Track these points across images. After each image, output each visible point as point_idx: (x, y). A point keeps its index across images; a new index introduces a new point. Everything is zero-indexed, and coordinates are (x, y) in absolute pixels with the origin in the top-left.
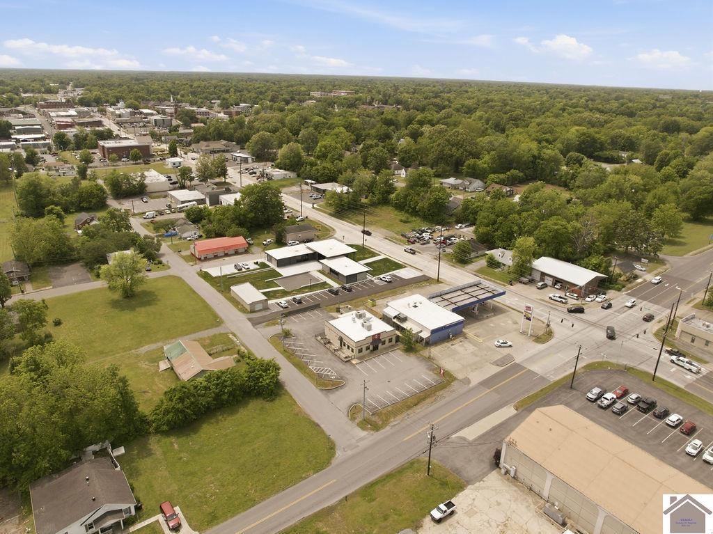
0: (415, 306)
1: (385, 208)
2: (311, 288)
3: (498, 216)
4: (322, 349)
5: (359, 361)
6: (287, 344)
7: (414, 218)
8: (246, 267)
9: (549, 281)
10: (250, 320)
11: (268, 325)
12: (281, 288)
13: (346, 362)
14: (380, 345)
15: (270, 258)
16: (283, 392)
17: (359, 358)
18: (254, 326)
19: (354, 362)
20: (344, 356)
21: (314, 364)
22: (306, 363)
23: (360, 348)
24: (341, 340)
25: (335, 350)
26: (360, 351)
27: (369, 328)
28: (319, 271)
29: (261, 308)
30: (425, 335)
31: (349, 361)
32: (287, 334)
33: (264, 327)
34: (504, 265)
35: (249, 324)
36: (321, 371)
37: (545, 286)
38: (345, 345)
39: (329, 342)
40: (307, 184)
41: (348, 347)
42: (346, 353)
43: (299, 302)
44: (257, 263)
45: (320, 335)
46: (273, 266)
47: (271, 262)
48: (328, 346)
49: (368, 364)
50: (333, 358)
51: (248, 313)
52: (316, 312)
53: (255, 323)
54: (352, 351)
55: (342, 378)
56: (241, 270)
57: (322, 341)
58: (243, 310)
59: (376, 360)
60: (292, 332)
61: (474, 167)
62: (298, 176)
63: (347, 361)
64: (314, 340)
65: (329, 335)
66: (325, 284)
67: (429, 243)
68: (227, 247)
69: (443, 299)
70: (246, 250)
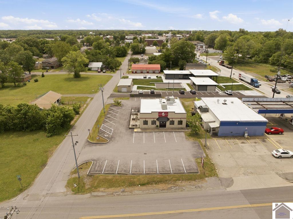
0: (225, 104)
5: (140, 131)
6: (111, 109)
10: (112, 95)
12: (154, 87)
13: (130, 128)
14: (168, 124)
18: (108, 98)
19: (136, 130)
22: (104, 121)
23: (145, 119)
25: (133, 119)
26: (145, 123)
28: (187, 84)
29: (126, 91)
31: (133, 128)
32: (118, 104)
35: (108, 96)
36: (105, 129)
39: (136, 114)
44: (157, 77)
51: (116, 92)
53: (112, 97)
55: (111, 138)
68: (148, 68)
69: (258, 104)
70: (159, 72)
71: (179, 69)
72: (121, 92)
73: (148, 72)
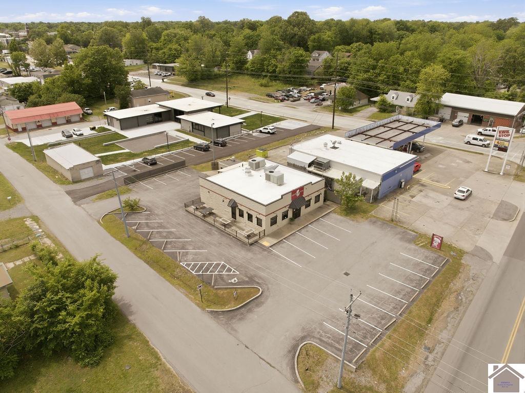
0: (334, 148)
1: (240, 77)
2: (169, 147)
3: (377, 60)
4: (201, 226)
5: (275, 241)
6: (135, 224)
7: (274, 83)
8: (78, 133)
9: (464, 117)
10: (69, 193)
11: (100, 198)
12: (127, 151)
13: (251, 244)
14: (303, 208)
15: (110, 119)
16: (127, 332)
17: (274, 235)
18: (75, 202)
19: (266, 242)
20: (245, 233)
21: (190, 257)
22: (174, 255)
23: (273, 215)
24: (234, 206)
25: (225, 225)
26: (274, 221)
27: (280, 181)
28: (178, 130)
29: (92, 175)
30: (371, 184)
31: (256, 242)
32: (133, 208)
33: (94, 201)
34: (401, 107)
35: (68, 199)
36: (207, 269)
37: (461, 123)
38: (241, 215)
39: (211, 214)
40: (155, 67)
41: (250, 217)
42: (246, 227)
43: (154, 163)
44: (93, 129)
45: (193, 203)
46: (116, 129)
47: (113, 126)
48: (210, 219)
49: (292, 244)
50: (225, 240)
51: (69, 183)
52: (180, 172)
53: (77, 197)
54: (259, 223)
55: (251, 280)
56: (71, 136)
57: (198, 213)
58: (62, 181)
59: (305, 235)
60: (141, 204)
61: (319, 40)
62: (145, 63)
63: (252, 242)
64: (182, 212)
65: (209, 201)
66: (187, 142)
67: (299, 100)
68: (53, 114)
69: (368, 137)
70: (81, 119)
71: (118, 105)
72: (81, 181)
73: (69, 122)
